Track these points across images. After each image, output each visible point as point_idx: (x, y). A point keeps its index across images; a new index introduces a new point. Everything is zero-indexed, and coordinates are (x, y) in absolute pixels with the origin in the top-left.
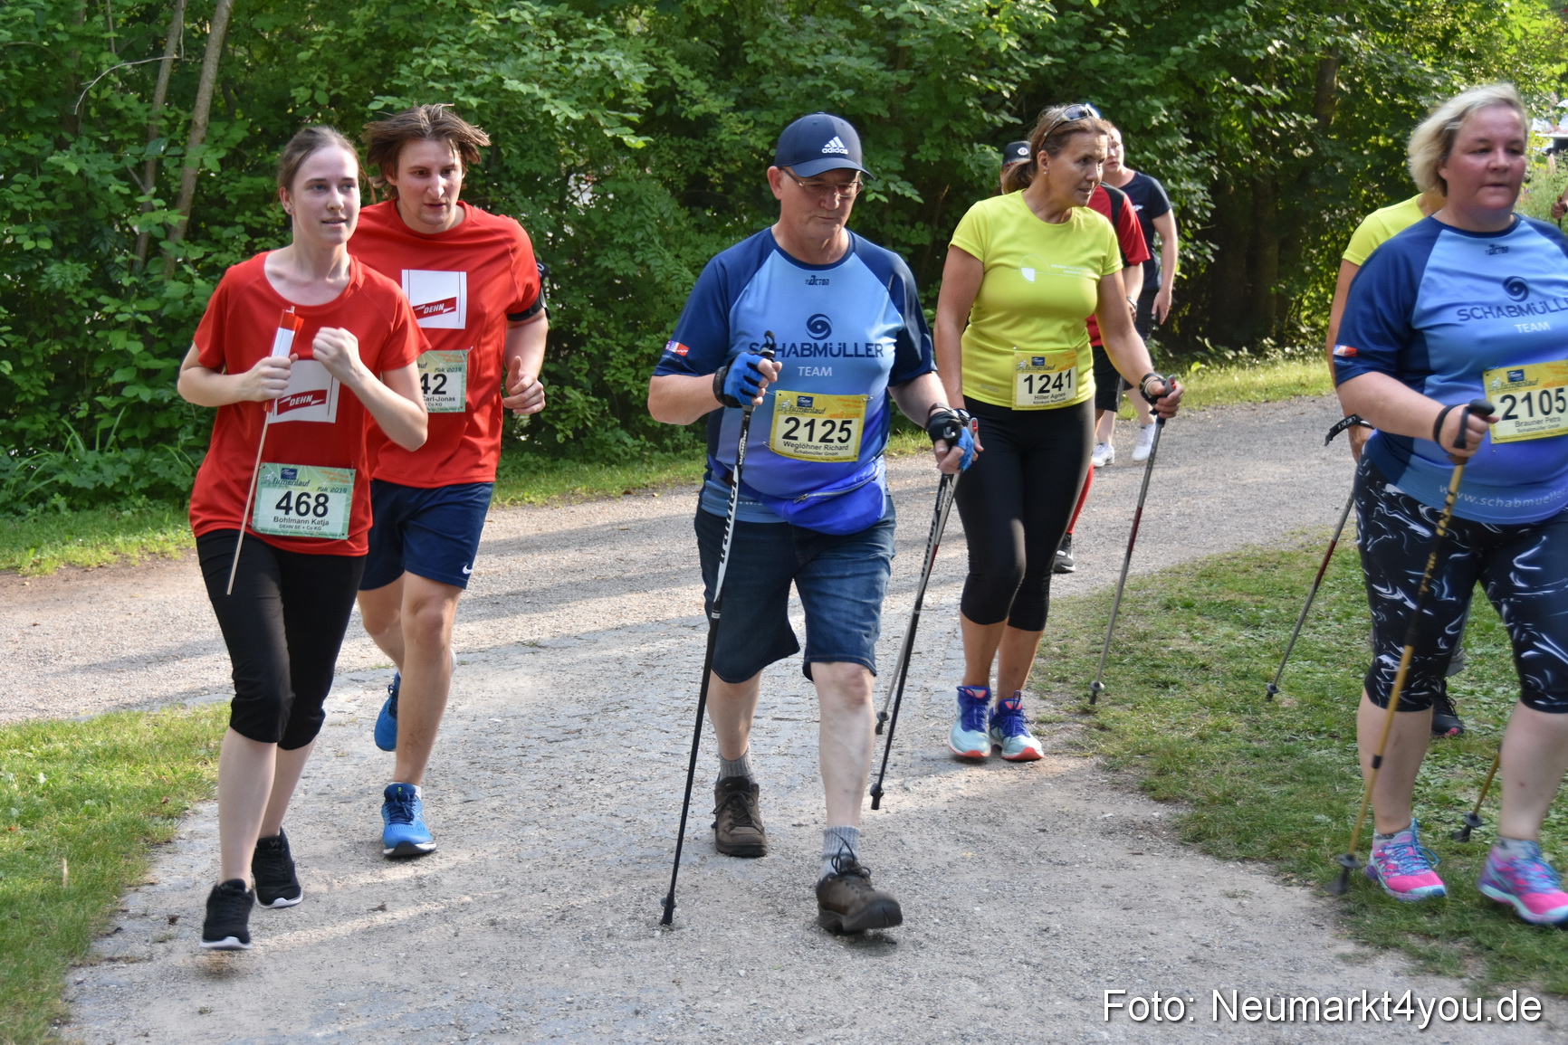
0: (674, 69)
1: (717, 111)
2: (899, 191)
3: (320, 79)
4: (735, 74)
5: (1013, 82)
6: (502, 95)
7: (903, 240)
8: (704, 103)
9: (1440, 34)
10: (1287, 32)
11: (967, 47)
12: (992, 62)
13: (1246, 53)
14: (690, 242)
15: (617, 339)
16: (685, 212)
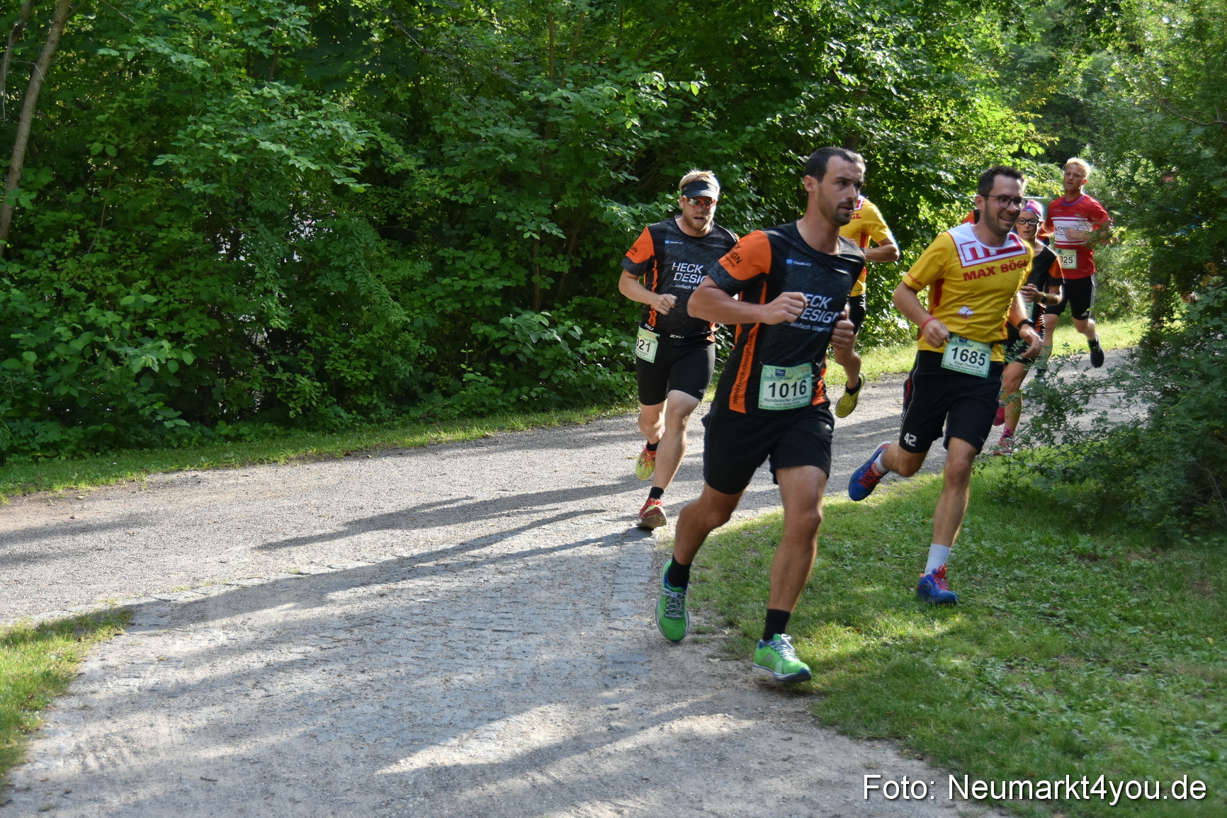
0: (382, 136)
1: (412, 168)
2: (548, 231)
3: (109, 137)
4: (420, 140)
5: (632, 149)
6: (256, 152)
7: (549, 268)
8: (402, 162)
9: (929, 123)
10: (829, 117)
11: (598, 123)
12: (616, 134)
13: (799, 132)
14: (386, 266)
15: (334, 337)
16: (384, 243)
